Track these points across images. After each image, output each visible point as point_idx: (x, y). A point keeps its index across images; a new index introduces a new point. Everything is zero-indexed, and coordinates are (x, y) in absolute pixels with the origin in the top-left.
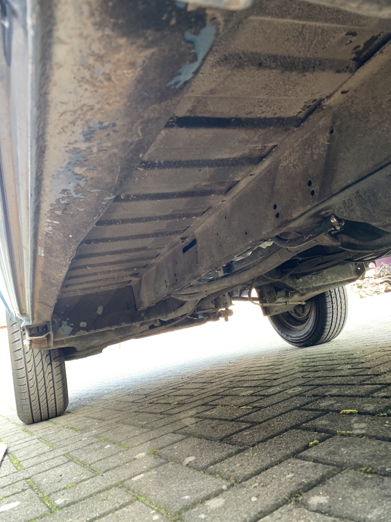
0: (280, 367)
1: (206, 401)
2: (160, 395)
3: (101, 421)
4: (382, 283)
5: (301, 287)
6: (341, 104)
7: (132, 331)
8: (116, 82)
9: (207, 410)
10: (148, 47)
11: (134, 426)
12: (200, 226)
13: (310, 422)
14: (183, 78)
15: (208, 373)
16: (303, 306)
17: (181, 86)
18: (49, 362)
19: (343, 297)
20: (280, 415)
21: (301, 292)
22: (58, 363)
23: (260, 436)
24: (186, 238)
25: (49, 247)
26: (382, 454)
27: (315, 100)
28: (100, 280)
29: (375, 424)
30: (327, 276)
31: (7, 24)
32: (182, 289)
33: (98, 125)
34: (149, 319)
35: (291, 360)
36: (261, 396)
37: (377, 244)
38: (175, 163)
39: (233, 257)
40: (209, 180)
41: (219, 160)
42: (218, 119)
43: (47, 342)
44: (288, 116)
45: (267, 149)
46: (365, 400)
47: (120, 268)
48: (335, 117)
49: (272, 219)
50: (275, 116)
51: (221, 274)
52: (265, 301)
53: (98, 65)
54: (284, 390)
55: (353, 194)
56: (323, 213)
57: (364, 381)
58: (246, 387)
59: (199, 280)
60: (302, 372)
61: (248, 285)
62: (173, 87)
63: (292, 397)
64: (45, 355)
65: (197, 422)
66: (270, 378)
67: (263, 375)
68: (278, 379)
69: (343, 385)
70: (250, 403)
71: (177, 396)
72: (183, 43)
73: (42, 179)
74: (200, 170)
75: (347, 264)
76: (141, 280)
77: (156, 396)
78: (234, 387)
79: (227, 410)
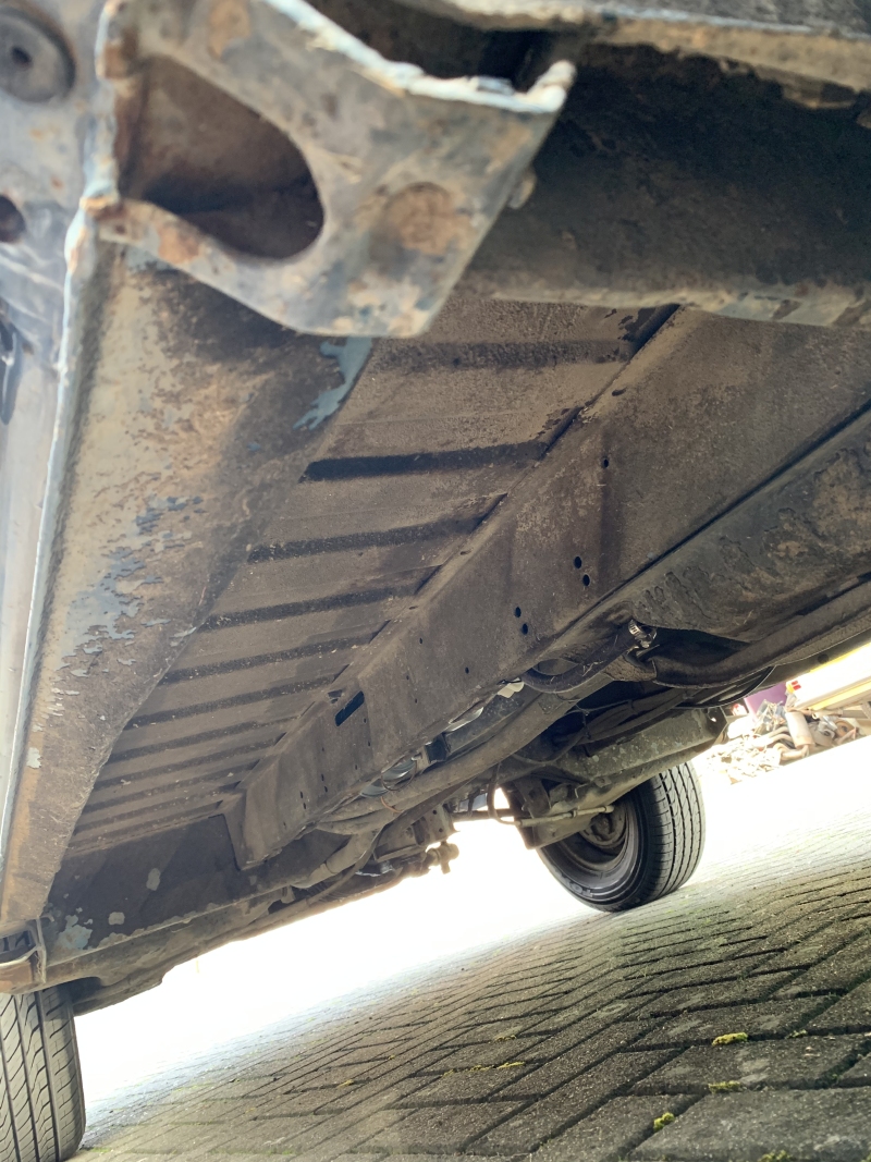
0: (576, 962)
1: (417, 1066)
2: (307, 1069)
3: (171, 1155)
4: (771, 746)
5: (598, 775)
6: (616, 414)
7: (230, 922)
8: (201, 431)
9: (423, 1086)
10: (256, 373)
11: (255, 1152)
12: (370, 663)
13: (650, 1076)
14: (320, 414)
15: (414, 1001)
16: (608, 816)
17: (319, 425)
18: (36, 1023)
19: (690, 787)
20: (587, 1069)
21: (600, 785)
22: (58, 1023)
23: (546, 1123)
24: (341, 691)
25: (53, 747)
26: (804, 1117)
27: (566, 410)
28: (151, 809)
29: (786, 1057)
30: (650, 743)
31: (10, 362)
32: (339, 808)
33: (168, 504)
34: (269, 887)
35: (598, 944)
36: (540, 1033)
37: (725, 669)
38: (309, 545)
39: (446, 724)
40: (380, 570)
41: (397, 531)
42: (388, 458)
43: (30, 972)
44: (520, 442)
45: (489, 503)
46: (760, 1007)
47: (198, 776)
48: (608, 436)
49: (514, 640)
50: (496, 444)
51: (423, 762)
52: (526, 815)
53: (170, 408)
54: (590, 1014)
55: (664, 578)
56: (612, 617)
57: (755, 967)
58: (505, 1019)
59: (378, 784)
60: (624, 966)
61: (486, 781)
62: (305, 428)
63: (608, 1026)
64: (25, 1007)
65: (403, 1118)
66: (556, 990)
67: (541, 987)
68: (574, 990)
69: (713, 982)
70: (518, 1054)
71: (349, 1065)
72: (319, 360)
73: (51, 611)
74: (361, 554)
75: (686, 713)
76: (244, 799)
77: (300, 1073)
78: (479, 1025)
79: (468, 1079)
